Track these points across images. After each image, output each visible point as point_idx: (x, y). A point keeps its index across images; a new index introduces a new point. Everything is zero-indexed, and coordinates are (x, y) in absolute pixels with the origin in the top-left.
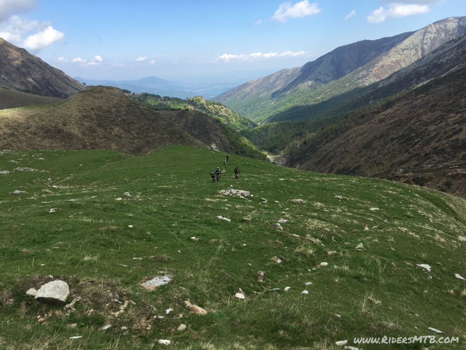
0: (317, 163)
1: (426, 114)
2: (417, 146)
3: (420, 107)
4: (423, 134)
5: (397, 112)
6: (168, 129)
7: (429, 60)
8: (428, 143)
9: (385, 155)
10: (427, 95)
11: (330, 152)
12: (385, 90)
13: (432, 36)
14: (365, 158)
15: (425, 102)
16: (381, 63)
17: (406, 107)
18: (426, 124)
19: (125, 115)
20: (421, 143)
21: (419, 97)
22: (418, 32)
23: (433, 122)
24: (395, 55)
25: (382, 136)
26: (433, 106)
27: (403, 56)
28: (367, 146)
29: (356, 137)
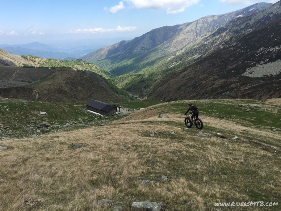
0: (157, 97)
1: (201, 75)
2: (199, 89)
3: (198, 72)
4: (201, 84)
5: (190, 73)
6: (99, 86)
7: (200, 41)
8: (203, 88)
9: (187, 93)
10: (201, 66)
11: (162, 91)
12: (180, 57)
13: (201, 25)
14: (179, 94)
15: (200, 69)
16: (176, 40)
17: (193, 71)
18: (202, 80)
19: (80, 81)
20: (200, 88)
21: (198, 66)
22: (194, 23)
23: (204, 79)
24: (183, 35)
25: (185, 85)
26: (204, 71)
27: (187, 36)
28: (179, 89)
29: (173, 84)
